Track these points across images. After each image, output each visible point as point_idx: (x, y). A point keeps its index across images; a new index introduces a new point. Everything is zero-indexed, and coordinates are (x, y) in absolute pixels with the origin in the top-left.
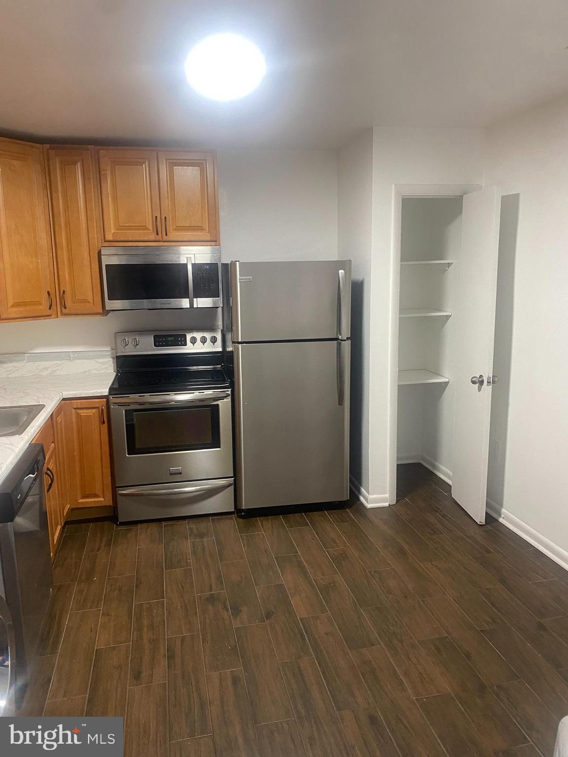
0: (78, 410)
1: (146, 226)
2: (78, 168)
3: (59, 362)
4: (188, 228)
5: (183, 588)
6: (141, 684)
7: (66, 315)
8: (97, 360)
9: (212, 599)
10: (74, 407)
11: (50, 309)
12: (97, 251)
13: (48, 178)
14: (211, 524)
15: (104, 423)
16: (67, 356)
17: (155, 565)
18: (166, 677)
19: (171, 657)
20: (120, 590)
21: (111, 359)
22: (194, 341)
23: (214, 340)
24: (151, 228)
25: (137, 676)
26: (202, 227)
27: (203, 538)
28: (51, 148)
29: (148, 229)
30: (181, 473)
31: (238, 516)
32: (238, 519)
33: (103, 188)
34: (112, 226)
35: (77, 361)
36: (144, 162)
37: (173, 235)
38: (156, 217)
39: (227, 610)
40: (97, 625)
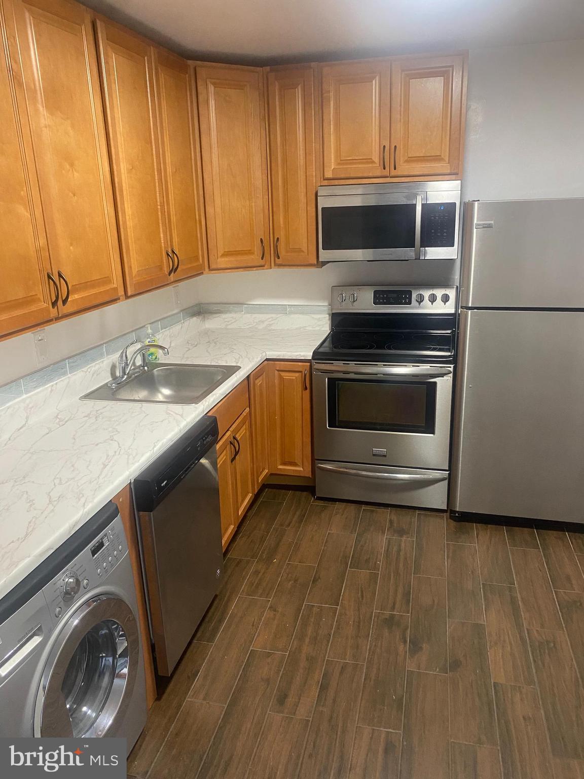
0: (280, 373)
1: (371, 159)
2: (298, 92)
3: (273, 315)
4: (422, 158)
5: (362, 596)
6: (282, 712)
7: (280, 265)
8: (313, 316)
9: (390, 622)
10: (278, 369)
11: (262, 259)
12: (315, 192)
13: (266, 106)
14: (415, 520)
15: (306, 389)
16: (283, 310)
17: (340, 559)
18: (311, 712)
19: (324, 688)
20: (296, 581)
21: (327, 316)
22: (421, 299)
23: (446, 299)
24: (376, 160)
25: (282, 700)
26: (440, 156)
27: (401, 536)
28: (271, 71)
29: (373, 162)
30: (385, 456)
31: (450, 516)
32: (449, 520)
33: (325, 115)
34: (333, 160)
35: (292, 316)
36: (374, 78)
37: (404, 168)
38: (384, 146)
39: (405, 642)
40: (260, 619)
